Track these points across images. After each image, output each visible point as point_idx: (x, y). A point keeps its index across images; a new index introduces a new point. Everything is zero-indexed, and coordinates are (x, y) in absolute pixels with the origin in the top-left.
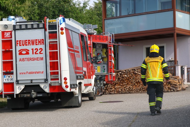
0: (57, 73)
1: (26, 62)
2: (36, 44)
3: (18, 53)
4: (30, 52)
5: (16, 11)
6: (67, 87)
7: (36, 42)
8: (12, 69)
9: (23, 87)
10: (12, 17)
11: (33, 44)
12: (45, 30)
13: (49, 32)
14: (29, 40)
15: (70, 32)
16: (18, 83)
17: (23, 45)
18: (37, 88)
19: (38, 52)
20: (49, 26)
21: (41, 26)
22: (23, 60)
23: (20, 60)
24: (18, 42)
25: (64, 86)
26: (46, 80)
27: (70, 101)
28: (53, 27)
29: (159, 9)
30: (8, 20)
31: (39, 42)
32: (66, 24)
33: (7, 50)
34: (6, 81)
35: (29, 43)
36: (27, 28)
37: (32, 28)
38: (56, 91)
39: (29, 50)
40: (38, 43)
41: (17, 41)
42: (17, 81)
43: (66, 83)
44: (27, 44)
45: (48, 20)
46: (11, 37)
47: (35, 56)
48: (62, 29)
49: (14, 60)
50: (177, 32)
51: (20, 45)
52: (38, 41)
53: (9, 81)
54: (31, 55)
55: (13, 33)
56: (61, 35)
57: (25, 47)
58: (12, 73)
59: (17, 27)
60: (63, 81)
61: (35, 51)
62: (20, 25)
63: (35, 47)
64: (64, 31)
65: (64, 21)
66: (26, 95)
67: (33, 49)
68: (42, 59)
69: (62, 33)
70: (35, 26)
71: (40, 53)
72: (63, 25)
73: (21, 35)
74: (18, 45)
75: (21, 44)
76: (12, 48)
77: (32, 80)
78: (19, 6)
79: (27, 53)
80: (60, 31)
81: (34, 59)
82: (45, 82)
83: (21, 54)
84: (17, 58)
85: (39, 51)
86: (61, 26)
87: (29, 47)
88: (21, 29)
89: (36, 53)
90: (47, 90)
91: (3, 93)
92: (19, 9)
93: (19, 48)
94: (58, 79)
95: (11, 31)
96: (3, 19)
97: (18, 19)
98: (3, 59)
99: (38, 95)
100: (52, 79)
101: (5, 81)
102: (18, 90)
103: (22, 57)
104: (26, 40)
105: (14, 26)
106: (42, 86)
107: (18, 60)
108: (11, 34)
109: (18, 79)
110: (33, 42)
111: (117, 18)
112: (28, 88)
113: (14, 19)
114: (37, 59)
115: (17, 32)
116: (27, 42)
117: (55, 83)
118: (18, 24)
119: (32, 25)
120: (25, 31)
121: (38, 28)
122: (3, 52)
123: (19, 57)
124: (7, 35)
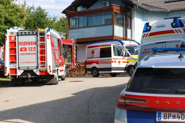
0: (45, 63)
1: (25, 56)
2: (31, 45)
3: (19, 50)
4: (28, 49)
5: (18, 23)
6: (50, 71)
7: (31, 43)
8: (16, 60)
9: (22, 71)
10: (16, 27)
11: (29, 44)
12: (37, 36)
13: (40, 37)
14: (27, 42)
15: (52, 37)
16: (19, 69)
17: (23, 45)
18: (31, 72)
19: (33, 50)
20: (40, 33)
21: (35, 33)
22: (23, 54)
23: (21, 54)
24: (20, 43)
25: (48, 71)
26: (37, 67)
27: (52, 80)
28: (42, 34)
30: (13, 29)
31: (33, 43)
32: (50, 33)
33: (13, 48)
34: (12, 68)
35: (27, 44)
36: (26, 35)
37: (29, 35)
38: (44, 74)
39: (27, 48)
40: (32, 44)
41: (19, 42)
42: (19, 68)
43: (50, 69)
44: (26, 44)
45: (39, 30)
46: (15, 40)
47: (31, 52)
48: (48, 36)
49: (17, 54)
50: (115, 38)
51: (21, 45)
52: (32, 43)
53: (14, 68)
54: (28, 52)
55: (17, 37)
56: (47, 39)
57: (24, 46)
58: (16, 63)
59: (19, 34)
60: (48, 68)
61: (30, 49)
62: (22, 33)
63: (30, 46)
64: (49, 37)
65: (49, 30)
66: (24, 77)
67: (29, 48)
68: (35, 54)
69: (48, 38)
70: (31, 33)
71: (34, 50)
72: (49, 33)
73: (22, 39)
74: (20, 45)
75: (22, 44)
76: (16, 47)
77: (28, 67)
78: (20, 20)
79: (26, 50)
80: (47, 37)
81: (30, 54)
82: (37, 68)
83: (21, 50)
84: (19, 53)
85: (33, 49)
86: (47, 34)
87: (27, 47)
88: (22, 35)
89: (31, 50)
90: (38, 73)
91: (10, 75)
92: (20, 22)
93: (20, 47)
94: (45, 67)
95: (15, 36)
96: (10, 28)
97: (19, 29)
98: (10, 53)
99: (32, 77)
100: (41, 67)
101: (11, 68)
102: (19, 73)
103: (22, 52)
104: (25, 42)
105: (18, 33)
106: (35, 71)
107: (20, 54)
108: (15, 38)
109: (19, 66)
110: (29, 43)
111: (76, 28)
112: (26, 72)
113: (17, 29)
114: (32, 54)
115: (20, 37)
116: (26, 43)
117: (44, 69)
118: (20, 31)
119: (29, 32)
120: (24, 36)
121: (33, 34)
122: (10, 49)
123: (20, 52)
124: (13, 38)
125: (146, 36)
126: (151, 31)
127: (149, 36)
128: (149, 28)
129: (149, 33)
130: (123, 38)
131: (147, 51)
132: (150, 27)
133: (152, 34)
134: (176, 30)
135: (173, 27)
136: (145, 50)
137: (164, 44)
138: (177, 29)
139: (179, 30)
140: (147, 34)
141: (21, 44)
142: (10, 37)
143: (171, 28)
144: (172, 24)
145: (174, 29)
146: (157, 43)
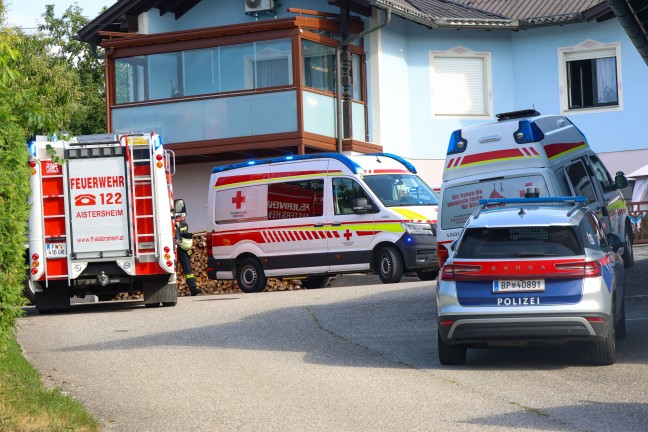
0: (151, 239)
1: (89, 219)
2: (109, 186)
3: (73, 202)
4: (98, 200)
6: (169, 264)
7: (109, 182)
8: (64, 233)
9: (83, 266)
11: (103, 184)
12: (127, 159)
13: (136, 164)
14: (95, 178)
16: (75, 259)
17: (84, 187)
18: (111, 267)
19: (113, 200)
20: (134, 151)
21: (119, 151)
22: (84, 215)
23: (78, 215)
24: (74, 182)
25: (163, 262)
26: (129, 253)
28: (140, 153)
29: (248, 85)
31: (114, 181)
33: (54, 196)
34: (52, 256)
35: (94, 183)
36: (91, 156)
37: (102, 156)
38: (147, 272)
39: (94, 197)
40: (112, 183)
41: (73, 180)
42: (74, 255)
43: (167, 257)
44: (92, 185)
46: (61, 172)
47: (107, 208)
48: (159, 158)
49: (67, 215)
51: (78, 188)
52: (111, 180)
53: (58, 256)
54: (99, 206)
55: (64, 163)
56: (156, 168)
57: (87, 191)
58: (64, 240)
59: (73, 154)
60: (163, 253)
61: (106, 199)
62: (78, 151)
63: (106, 190)
64: (162, 161)
66: (88, 282)
67: (102, 195)
68: (120, 213)
69: (159, 166)
70: (107, 152)
71: (116, 202)
73: (79, 169)
74: (75, 186)
75: (80, 185)
76: (62, 192)
77: (101, 253)
79: (92, 202)
80: (156, 161)
81: (105, 214)
82: (128, 256)
83: (79, 203)
85: (114, 198)
86: (156, 153)
87: (96, 192)
88: (79, 156)
89: (108, 203)
90: (131, 271)
91: (47, 277)
93: (75, 192)
94: (153, 250)
96: (37, 137)
98: (46, 213)
99: (112, 281)
100: (140, 251)
101: (49, 256)
102: (75, 271)
103: (81, 209)
104: (90, 179)
105: (67, 152)
106: (121, 263)
107: (74, 215)
109: (75, 251)
110: (103, 182)
112: (94, 267)
114: (111, 213)
115: (72, 163)
116: (92, 181)
117: (147, 258)
118: (73, 147)
119: (101, 149)
121: (113, 155)
122: (46, 201)
123: (76, 209)
124: (52, 168)
125: (456, 165)
126: (469, 152)
127: (462, 164)
128: (462, 143)
129: (462, 155)
130: (337, 141)
131: (460, 199)
132: (465, 142)
133: (469, 160)
134: (524, 149)
135: (518, 140)
136: (454, 197)
137: (498, 182)
138: (527, 146)
139: (532, 149)
140: (459, 159)
141: (77, 183)
142: (44, 164)
143: (514, 145)
144: (515, 134)
145: (520, 147)
146: (481, 181)
